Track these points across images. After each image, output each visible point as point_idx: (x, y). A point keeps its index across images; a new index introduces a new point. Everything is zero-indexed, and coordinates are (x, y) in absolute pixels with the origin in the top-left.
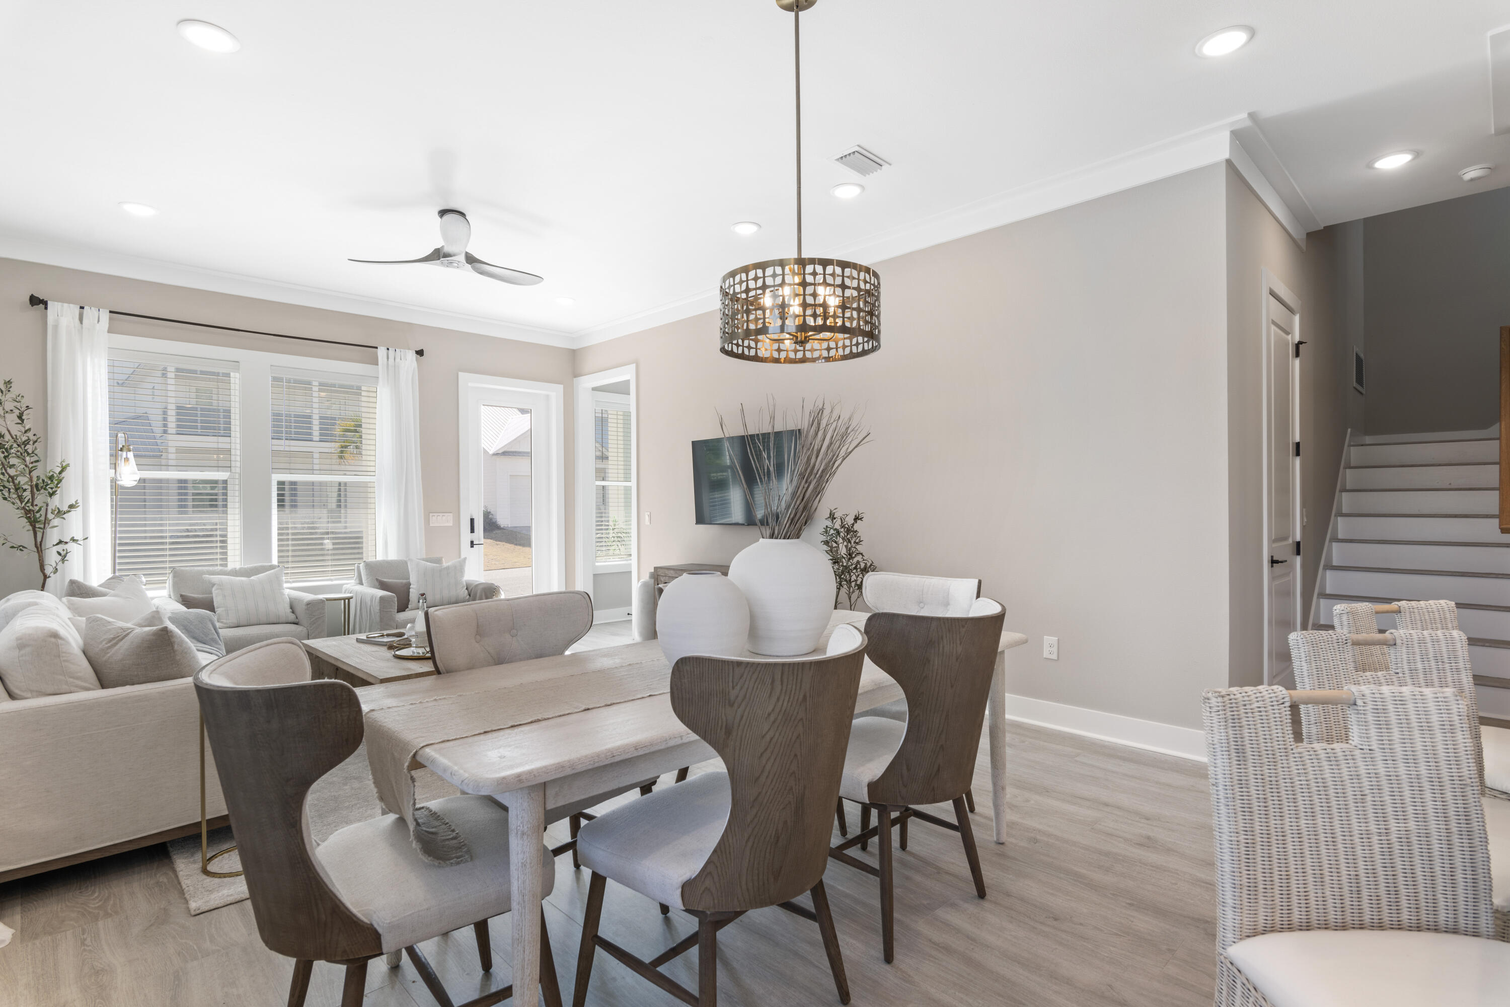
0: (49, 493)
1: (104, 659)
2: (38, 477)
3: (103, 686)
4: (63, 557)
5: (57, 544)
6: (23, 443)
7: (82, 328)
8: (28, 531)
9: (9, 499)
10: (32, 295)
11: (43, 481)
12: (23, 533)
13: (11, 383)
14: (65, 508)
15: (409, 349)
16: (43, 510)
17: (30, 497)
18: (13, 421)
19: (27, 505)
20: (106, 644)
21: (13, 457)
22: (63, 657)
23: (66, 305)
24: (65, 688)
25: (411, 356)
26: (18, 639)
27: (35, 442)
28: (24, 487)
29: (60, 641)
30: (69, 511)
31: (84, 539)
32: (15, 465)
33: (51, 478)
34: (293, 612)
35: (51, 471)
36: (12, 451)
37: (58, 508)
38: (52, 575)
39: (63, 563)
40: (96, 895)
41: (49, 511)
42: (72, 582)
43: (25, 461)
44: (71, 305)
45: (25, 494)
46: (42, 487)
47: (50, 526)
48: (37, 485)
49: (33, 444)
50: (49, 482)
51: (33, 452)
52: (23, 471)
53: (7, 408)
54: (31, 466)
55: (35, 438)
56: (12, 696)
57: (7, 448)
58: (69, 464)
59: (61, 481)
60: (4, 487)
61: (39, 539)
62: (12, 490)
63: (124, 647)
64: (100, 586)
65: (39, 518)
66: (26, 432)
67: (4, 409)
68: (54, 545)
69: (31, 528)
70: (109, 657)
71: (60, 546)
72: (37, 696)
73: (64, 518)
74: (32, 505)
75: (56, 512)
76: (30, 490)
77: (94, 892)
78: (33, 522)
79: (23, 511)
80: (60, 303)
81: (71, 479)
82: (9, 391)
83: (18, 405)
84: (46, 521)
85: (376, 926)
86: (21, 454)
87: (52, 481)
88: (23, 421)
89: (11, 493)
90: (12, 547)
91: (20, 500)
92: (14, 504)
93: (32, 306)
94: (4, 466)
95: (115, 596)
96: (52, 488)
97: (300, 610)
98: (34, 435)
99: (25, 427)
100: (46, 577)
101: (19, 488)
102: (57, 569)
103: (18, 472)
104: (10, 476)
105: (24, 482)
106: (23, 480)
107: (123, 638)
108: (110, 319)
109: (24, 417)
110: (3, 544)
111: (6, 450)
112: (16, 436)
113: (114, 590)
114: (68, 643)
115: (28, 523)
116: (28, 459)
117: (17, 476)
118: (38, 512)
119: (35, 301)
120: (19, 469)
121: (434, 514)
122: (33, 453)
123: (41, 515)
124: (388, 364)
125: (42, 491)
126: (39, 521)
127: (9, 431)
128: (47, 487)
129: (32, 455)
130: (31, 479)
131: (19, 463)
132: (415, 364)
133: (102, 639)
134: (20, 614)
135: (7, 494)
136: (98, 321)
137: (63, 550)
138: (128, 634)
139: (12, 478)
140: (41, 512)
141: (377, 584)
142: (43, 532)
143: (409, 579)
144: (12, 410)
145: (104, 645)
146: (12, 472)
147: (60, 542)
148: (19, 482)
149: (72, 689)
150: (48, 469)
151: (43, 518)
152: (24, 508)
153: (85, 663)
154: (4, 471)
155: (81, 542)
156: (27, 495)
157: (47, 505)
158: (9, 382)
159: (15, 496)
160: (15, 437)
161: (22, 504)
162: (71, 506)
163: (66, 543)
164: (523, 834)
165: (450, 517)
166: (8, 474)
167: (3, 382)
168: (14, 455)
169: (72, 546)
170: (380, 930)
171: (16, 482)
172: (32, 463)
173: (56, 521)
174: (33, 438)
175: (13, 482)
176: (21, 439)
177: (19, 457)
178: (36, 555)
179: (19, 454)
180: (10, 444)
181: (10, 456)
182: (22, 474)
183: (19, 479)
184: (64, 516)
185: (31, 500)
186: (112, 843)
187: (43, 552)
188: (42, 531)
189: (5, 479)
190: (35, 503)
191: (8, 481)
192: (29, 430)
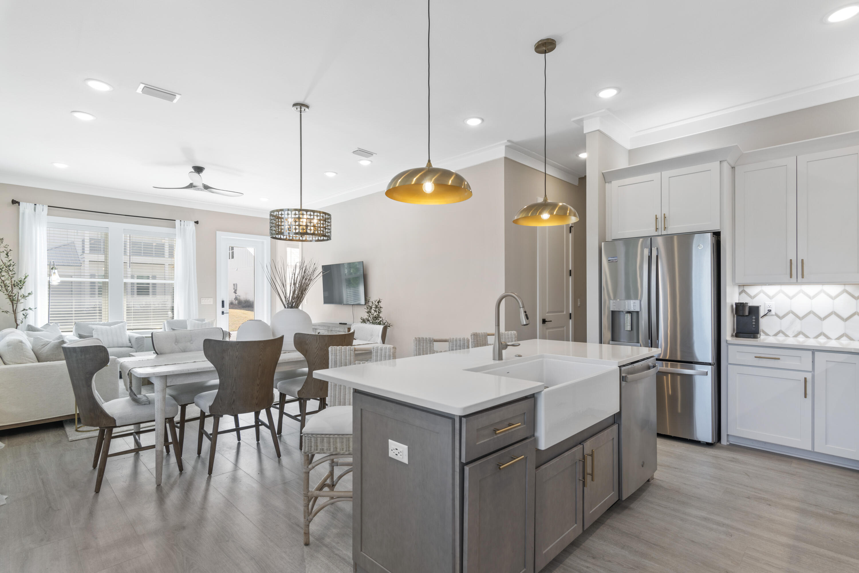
0: (19, 288)
1: (40, 352)
2: (15, 281)
3: (39, 361)
4: (25, 316)
5: (23, 310)
6: (8, 266)
7: (35, 213)
8: (10, 304)
9: (2, 290)
10: (13, 199)
11: (17, 282)
12: (7, 305)
14: (27, 295)
15: (192, 221)
16: (17, 296)
17: (11, 289)
18: (4, 256)
19: (10, 293)
22: (24, 350)
23: (28, 204)
24: (25, 361)
25: (192, 224)
26: (7, 343)
27: (13, 265)
28: (8, 285)
29: (23, 344)
31: (35, 309)
33: (20, 281)
34: (130, 342)
35: (21, 278)
36: (3, 269)
37: (23, 295)
38: (20, 324)
39: (25, 319)
40: (35, 437)
41: (19, 296)
42: (29, 326)
44: (31, 204)
45: (9, 288)
46: (16, 285)
47: (20, 303)
48: (14, 284)
49: (13, 266)
50: (20, 283)
53: (1, 250)
54: (11, 276)
55: (13, 264)
56: (5, 363)
58: (28, 275)
59: (25, 282)
61: (15, 308)
62: (3, 287)
63: (47, 348)
64: (41, 328)
66: (9, 261)
68: (21, 311)
69: (11, 303)
70: (42, 351)
71: (24, 311)
72: (14, 364)
73: (26, 299)
74: (12, 293)
76: (11, 286)
77: (34, 436)
78: (12, 301)
79: (7, 296)
80: (25, 203)
81: (29, 282)
82: (2, 243)
83: (6, 249)
84: (18, 300)
85: (114, 417)
86: (7, 271)
87: (21, 283)
89: (2, 288)
90: (3, 311)
91: (6, 291)
92: (4, 292)
93: (13, 204)
95: (46, 331)
96: (21, 286)
97: (133, 341)
98: (13, 262)
99: (9, 259)
100: (17, 325)
101: (6, 286)
102: (22, 322)
103: (6, 279)
104: (2, 280)
105: (8, 283)
106: (8, 282)
107: (47, 344)
108: (48, 209)
109: (8, 255)
112: (5, 263)
113: (46, 329)
114: (26, 345)
115: (10, 301)
116: (10, 273)
117: (5, 280)
118: (14, 296)
119: (14, 202)
120: (6, 277)
121: (203, 299)
122: (12, 270)
123: (16, 298)
124: (181, 228)
125: (16, 287)
128: (19, 285)
129: (12, 271)
130: (11, 282)
131: (6, 274)
132: (194, 228)
133: (39, 345)
134: (8, 335)
136: (43, 210)
137: (26, 313)
138: (49, 343)
142: (17, 305)
144: (3, 251)
145: (40, 347)
146: (3, 278)
147: (24, 310)
149: (27, 362)
150: (19, 277)
151: (16, 299)
152: (8, 294)
153: (32, 353)
157: (18, 293)
158: (2, 239)
159: (4, 289)
160: (4, 263)
161: (7, 292)
162: (29, 294)
163: (27, 310)
164: (158, 391)
165: (211, 300)
168: (4, 271)
169: (29, 312)
170: (115, 419)
171: (5, 283)
172: (12, 275)
173: (22, 300)
174: (12, 264)
175: (4, 283)
176: (7, 264)
177: (6, 272)
178: (14, 315)
179: (6, 270)
180: (2, 266)
182: (8, 279)
183: (6, 281)
184: (26, 298)
185: (11, 291)
186: (41, 419)
187: (16, 314)
188: (16, 304)
190: (13, 292)
192: (11, 260)
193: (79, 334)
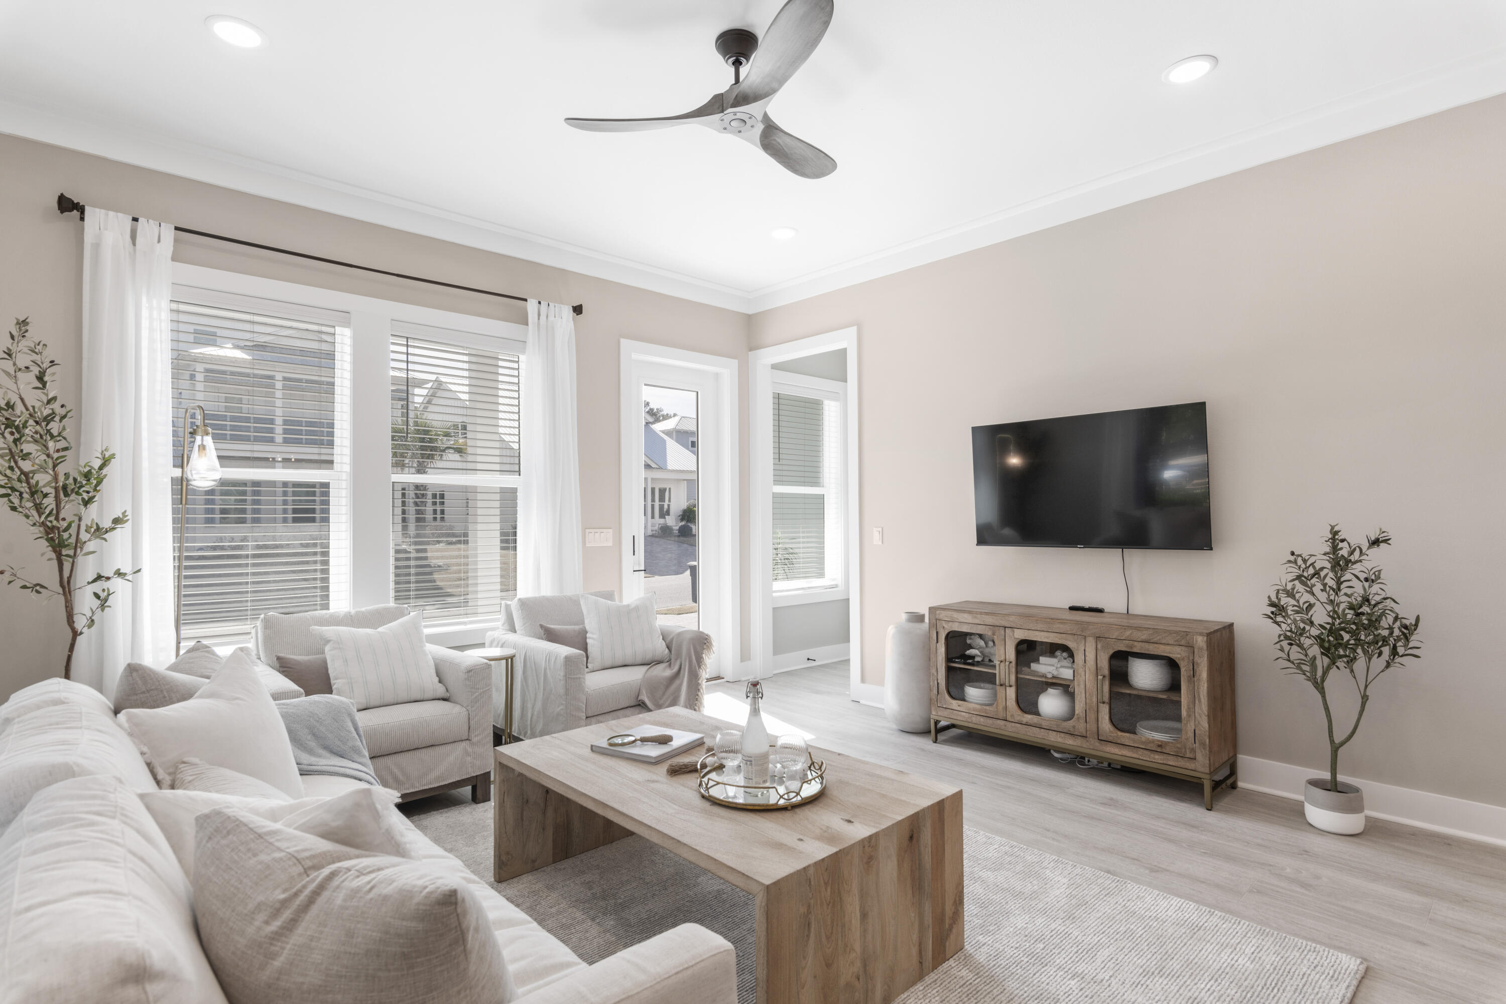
0: (83, 499)
2: (67, 475)
4: (103, 600)
5: (95, 581)
6: (45, 419)
7: (135, 250)
8: (49, 560)
9: (20, 510)
10: (62, 194)
11: (75, 480)
12: (41, 564)
13: (27, 324)
14: (108, 524)
15: (565, 304)
16: (74, 526)
17: (53, 506)
18: (29, 383)
19: (49, 519)
20: (267, 923)
21: (29, 442)
23: (111, 213)
25: (568, 312)
27: (63, 418)
28: (45, 490)
30: (113, 529)
31: (134, 573)
32: (30, 454)
33: (87, 476)
34: (441, 680)
35: (86, 464)
36: (27, 431)
37: (97, 524)
38: (85, 630)
39: (103, 610)
41: (83, 528)
43: (47, 449)
44: (120, 215)
45: (46, 501)
46: (73, 490)
47: (83, 552)
48: (65, 487)
49: (61, 421)
50: (84, 482)
51: (59, 435)
52: (44, 465)
53: (21, 363)
54: (56, 455)
55: (63, 411)
57: (18, 425)
58: (114, 455)
59: (101, 481)
60: (13, 489)
61: (66, 574)
62: (25, 496)
63: (321, 937)
65: (67, 540)
66: (49, 402)
67: (15, 364)
68: (89, 583)
69: (53, 556)
71: (98, 583)
73: (105, 540)
74: (57, 519)
75: (93, 530)
76: (53, 495)
78: (58, 547)
79: (42, 529)
80: (103, 211)
81: (115, 480)
82: (23, 336)
83: (38, 358)
84: (79, 544)
86: (41, 437)
87: (88, 480)
88: (44, 384)
89: (24, 501)
90: (24, 587)
91: (38, 511)
92: (27, 517)
93: (62, 212)
94: (13, 456)
95: (212, 695)
96: (88, 492)
97: (451, 678)
98: (62, 406)
99: (47, 395)
100: (75, 634)
101: (36, 492)
102: (93, 621)
103: (36, 467)
104: (22, 472)
105: (44, 482)
106: (42, 479)
108: (176, 241)
109: (46, 378)
110: (10, 582)
111: (17, 428)
112: (33, 407)
115: (50, 548)
116: (51, 444)
117: (34, 472)
118: (66, 530)
119: (66, 205)
120: (37, 461)
123: (70, 535)
124: (539, 324)
125: (73, 496)
126: (68, 545)
127: (22, 400)
128: (81, 491)
129: (58, 438)
130: (56, 478)
131: (37, 451)
132: (571, 325)
133: (251, 906)
135: (16, 501)
136: (159, 241)
137: (104, 590)
139: (26, 476)
140: (71, 531)
141: (542, 632)
142: (73, 562)
143: (583, 623)
144: (27, 368)
145: (261, 926)
146: (26, 466)
147: (99, 577)
148: (37, 482)
150: (82, 463)
151: (73, 540)
152: (43, 524)
154: (13, 464)
155: (129, 577)
156: (49, 503)
157: (80, 519)
158: (25, 322)
159: (29, 504)
160: (31, 409)
161: (40, 517)
162: (117, 521)
163: (108, 578)
165: (609, 533)
166: (19, 468)
167: (15, 321)
168: (29, 439)
169: (117, 584)
171: (33, 482)
172: (58, 451)
173: (93, 545)
174: (60, 411)
175: (28, 483)
176: (42, 413)
177: (37, 441)
178: (62, 598)
179: (38, 436)
180: (23, 419)
181: (23, 439)
182: (42, 469)
183: (37, 477)
184: (105, 536)
185: (54, 512)
187: (73, 593)
188: (71, 560)
189: (15, 477)
190: (61, 516)
191: (19, 480)
192: (54, 399)
193: (279, 658)
